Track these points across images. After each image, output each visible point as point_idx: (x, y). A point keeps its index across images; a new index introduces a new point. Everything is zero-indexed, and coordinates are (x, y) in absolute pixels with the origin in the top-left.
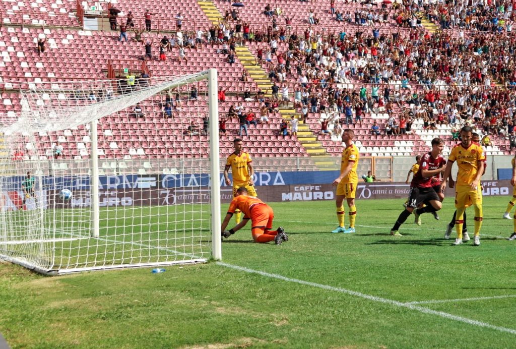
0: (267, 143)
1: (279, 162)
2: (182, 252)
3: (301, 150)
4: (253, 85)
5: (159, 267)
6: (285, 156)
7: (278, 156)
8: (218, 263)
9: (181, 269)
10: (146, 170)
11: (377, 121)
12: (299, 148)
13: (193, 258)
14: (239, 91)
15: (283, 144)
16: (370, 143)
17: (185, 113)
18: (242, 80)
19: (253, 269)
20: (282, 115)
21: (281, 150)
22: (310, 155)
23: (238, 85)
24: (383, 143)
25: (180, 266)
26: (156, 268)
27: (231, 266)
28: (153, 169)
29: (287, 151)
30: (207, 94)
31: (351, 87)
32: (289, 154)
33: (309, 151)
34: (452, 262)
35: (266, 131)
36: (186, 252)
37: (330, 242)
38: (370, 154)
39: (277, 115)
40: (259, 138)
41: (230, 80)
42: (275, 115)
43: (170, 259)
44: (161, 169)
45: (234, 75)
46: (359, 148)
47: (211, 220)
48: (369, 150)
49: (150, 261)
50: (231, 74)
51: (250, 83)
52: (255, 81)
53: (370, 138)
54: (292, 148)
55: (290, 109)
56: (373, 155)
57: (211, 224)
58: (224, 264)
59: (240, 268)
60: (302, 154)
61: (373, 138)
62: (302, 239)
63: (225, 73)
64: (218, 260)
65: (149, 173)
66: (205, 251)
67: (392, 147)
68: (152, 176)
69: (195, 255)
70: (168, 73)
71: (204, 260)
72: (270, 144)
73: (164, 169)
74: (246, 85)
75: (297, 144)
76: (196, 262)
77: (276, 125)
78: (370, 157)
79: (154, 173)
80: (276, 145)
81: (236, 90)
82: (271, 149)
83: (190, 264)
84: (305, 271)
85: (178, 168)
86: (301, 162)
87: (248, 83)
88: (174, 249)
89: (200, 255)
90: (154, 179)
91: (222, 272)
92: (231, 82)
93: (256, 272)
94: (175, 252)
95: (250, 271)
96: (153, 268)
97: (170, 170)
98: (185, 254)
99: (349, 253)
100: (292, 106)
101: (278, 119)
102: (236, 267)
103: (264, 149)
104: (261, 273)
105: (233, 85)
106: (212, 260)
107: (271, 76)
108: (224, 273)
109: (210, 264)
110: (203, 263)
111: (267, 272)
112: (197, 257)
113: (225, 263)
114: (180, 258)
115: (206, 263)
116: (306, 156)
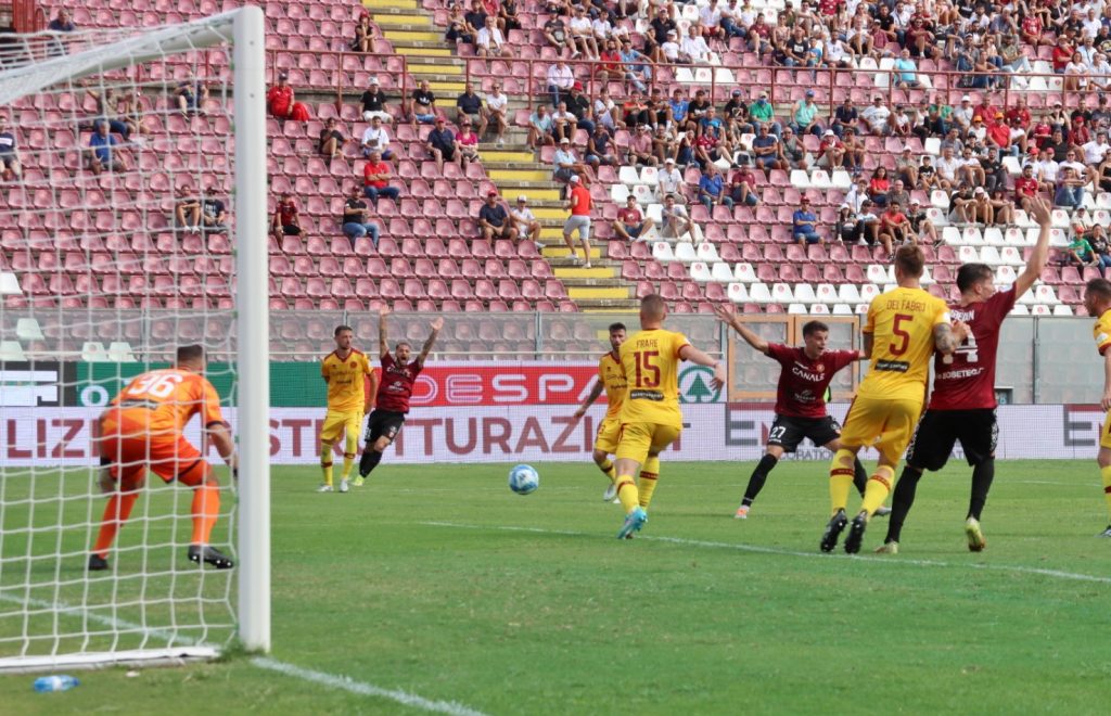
0: (435, 262)
1: (475, 327)
2: (138, 621)
3: (550, 291)
4: (392, 65)
5: (59, 673)
6: (494, 308)
7: (472, 308)
8: (258, 662)
9: (134, 679)
10: (25, 345)
11: (809, 196)
12: (542, 282)
13: (175, 645)
14: (346, 84)
15: (491, 269)
16: (786, 270)
17: (158, 156)
18: (356, 47)
19: (373, 683)
20: (487, 168)
21: (482, 289)
22: (581, 306)
23: (340, 66)
24: (830, 270)
25: (129, 669)
26: (48, 673)
27: (301, 672)
28: (50, 344)
29: (504, 291)
30: (230, 93)
31: (724, 77)
32: (509, 304)
33: (574, 294)
34: (1046, 678)
35: (433, 222)
36: (150, 623)
37: (635, 598)
38: (784, 308)
39: (471, 172)
40: (409, 247)
41: (315, 45)
42: (463, 167)
43: (95, 646)
44: (76, 344)
45: (326, 29)
46: (748, 287)
47: (236, 514)
48: (781, 294)
49: (30, 652)
50: (317, 25)
51: (382, 59)
52: (399, 51)
53: (784, 251)
54: (519, 283)
55: (519, 149)
56: (793, 310)
57: (235, 533)
58: (279, 667)
59: (331, 680)
60: (554, 304)
61: (793, 252)
62: (544, 588)
63: (296, 23)
64: (259, 652)
65: (33, 355)
66: (216, 621)
67: (859, 286)
68: (42, 366)
69: (181, 632)
70: (102, 17)
71: (210, 651)
72: (445, 268)
73: (86, 346)
74: (369, 65)
75: (538, 269)
76: (184, 656)
77: (466, 203)
78: (782, 318)
79: (48, 355)
80: (467, 270)
81: (334, 83)
82: (448, 283)
83: (166, 666)
84: (548, 694)
85: (135, 342)
86: (548, 327)
87: (376, 56)
88: (108, 612)
89: (196, 634)
90: (51, 376)
91: (269, 691)
92: (317, 56)
93: (384, 692)
94: (114, 621)
95: (364, 689)
96: (38, 674)
97: (107, 347)
98: (147, 631)
99: (697, 636)
100: (522, 139)
101: (475, 184)
102: (316, 676)
103: (424, 282)
104: (401, 696)
105: (325, 63)
106: (237, 652)
107: (452, 35)
108: (276, 695)
109: (230, 666)
110: (209, 660)
111: (422, 693)
112: (189, 640)
113: (282, 661)
114: (130, 642)
115: (218, 661)
116: (566, 309)
